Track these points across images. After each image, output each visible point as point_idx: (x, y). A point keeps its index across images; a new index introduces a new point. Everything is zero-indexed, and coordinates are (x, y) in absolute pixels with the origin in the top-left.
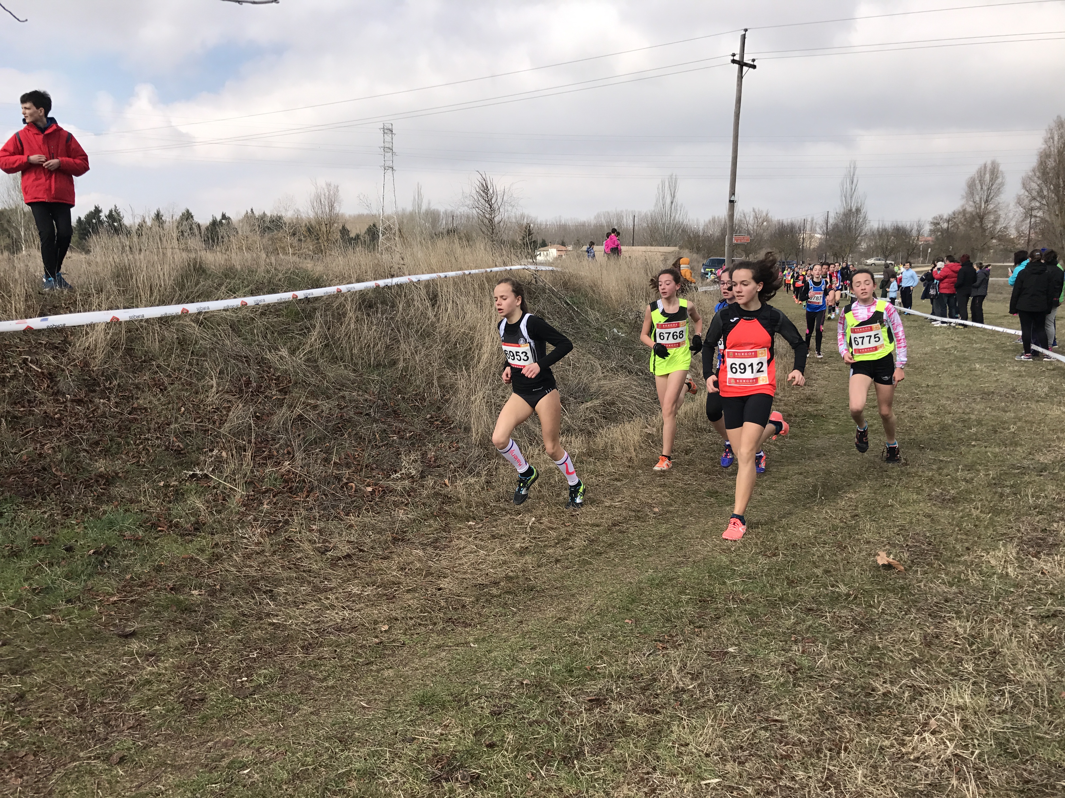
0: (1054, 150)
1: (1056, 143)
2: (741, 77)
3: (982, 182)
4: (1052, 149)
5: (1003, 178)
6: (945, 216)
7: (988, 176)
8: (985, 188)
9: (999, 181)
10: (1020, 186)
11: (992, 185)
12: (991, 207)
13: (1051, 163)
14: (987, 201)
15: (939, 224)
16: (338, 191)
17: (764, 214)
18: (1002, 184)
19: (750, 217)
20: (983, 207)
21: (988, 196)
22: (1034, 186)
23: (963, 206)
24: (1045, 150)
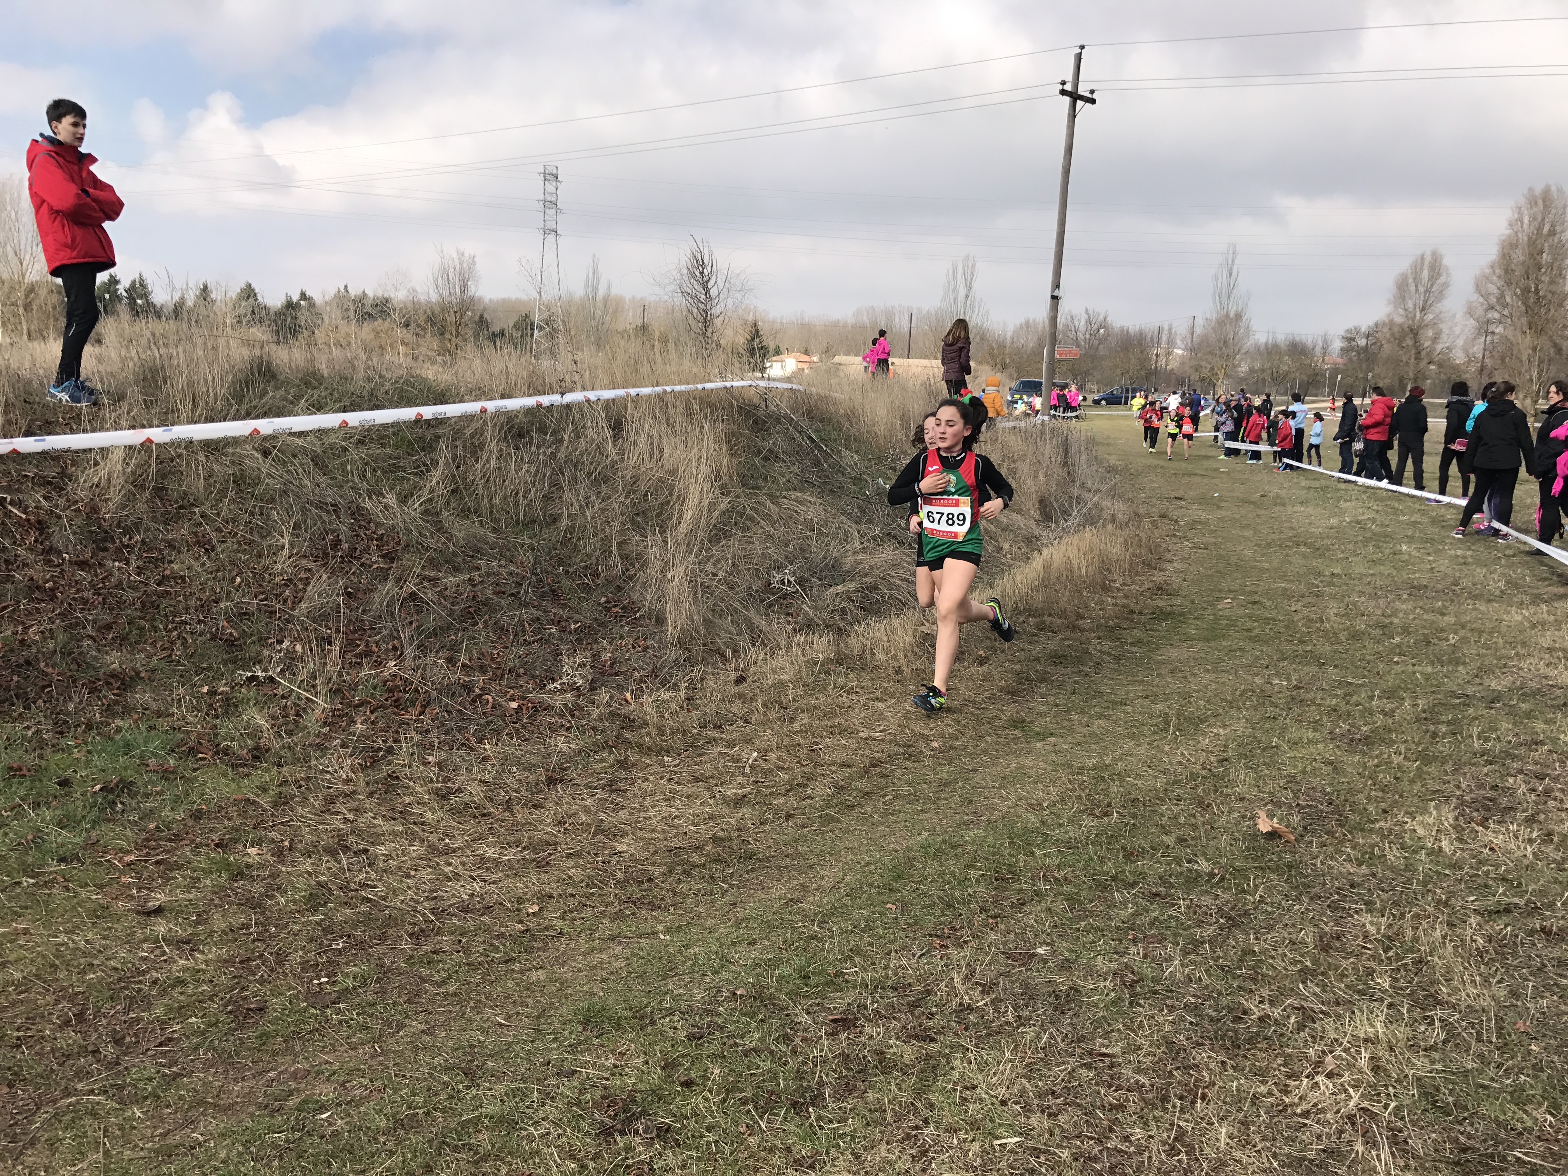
0: (1523, 238)
1: (1525, 226)
2: (1073, 115)
3: (1417, 281)
4: (1520, 235)
5: (1448, 275)
6: (1364, 329)
7: (1425, 274)
8: (1422, 289)
9: (1442, 280)
10: (1471, 288)
11: (1432, 285)
12: (1430, 317)
13: (1519, 256)
14: (1423, 309)
15: (1353, 339)
16: (474, 263)
17: (1101, 318)
18: (1446, 285)
19: (1080, 321)
20: (1418, 317)
21: (1425, 301)
22: (1493, 289)
23: (1389, 315)
24: (1509, 236)
